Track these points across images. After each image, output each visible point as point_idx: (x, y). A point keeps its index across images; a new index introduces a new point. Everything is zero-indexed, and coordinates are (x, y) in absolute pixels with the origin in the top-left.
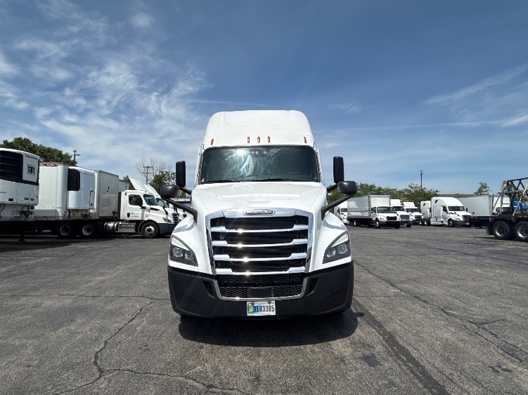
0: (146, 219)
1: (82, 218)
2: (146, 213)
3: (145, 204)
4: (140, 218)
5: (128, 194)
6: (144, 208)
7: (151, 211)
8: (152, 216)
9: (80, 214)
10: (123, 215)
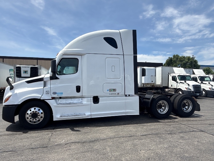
0: (178, 88)
1: (151, 87)
2: (178, 84)
3: (178, 80)
4: (176, 87)
5: (172, 76)
6: (177, 82)
7: (180, 83)
8: (181, 86)
9: (150, 85)
10: (170, 86)
